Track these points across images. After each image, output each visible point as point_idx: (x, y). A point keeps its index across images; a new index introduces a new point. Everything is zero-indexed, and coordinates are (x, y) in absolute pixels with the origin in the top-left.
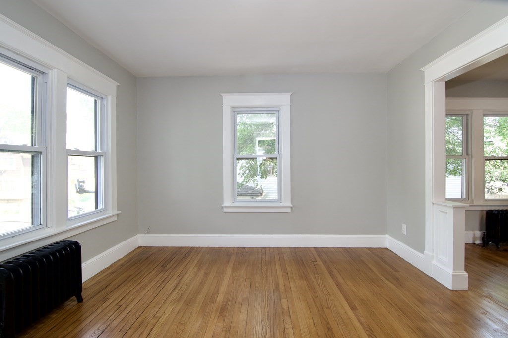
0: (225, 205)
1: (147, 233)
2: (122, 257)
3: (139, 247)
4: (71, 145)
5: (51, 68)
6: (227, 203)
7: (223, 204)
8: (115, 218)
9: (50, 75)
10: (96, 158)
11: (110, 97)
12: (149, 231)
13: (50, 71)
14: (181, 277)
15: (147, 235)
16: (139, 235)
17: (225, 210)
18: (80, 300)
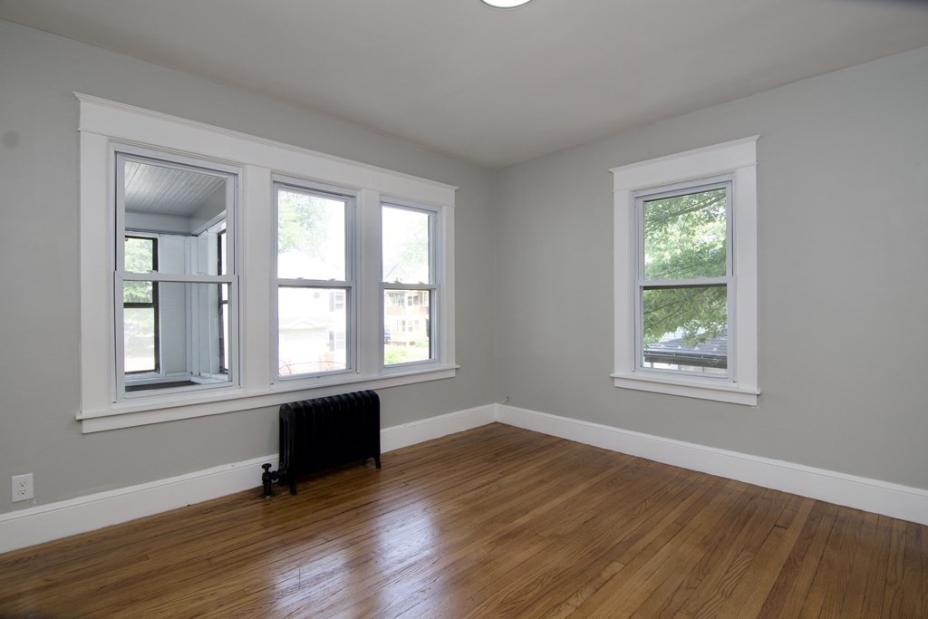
0: (617, 374)
1: (505, 403)
2: (463, 430)
3: (496, 423)
4: (388, 278)
5: (359, 189)
6: (622, 370)
7: (613, 372)
8: (453, 374)
9: (358, 198)
10: (430, 291)
11: (444, 208)
12: (508, 401)
13: (359, 193)
14: (504, 474)
15: (505, 406)
16: (496, 404)
17: (618, 383)
18: (378, 465)
